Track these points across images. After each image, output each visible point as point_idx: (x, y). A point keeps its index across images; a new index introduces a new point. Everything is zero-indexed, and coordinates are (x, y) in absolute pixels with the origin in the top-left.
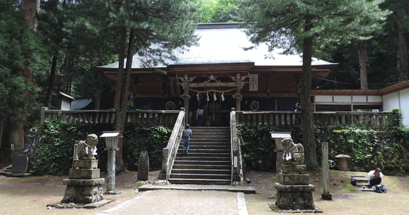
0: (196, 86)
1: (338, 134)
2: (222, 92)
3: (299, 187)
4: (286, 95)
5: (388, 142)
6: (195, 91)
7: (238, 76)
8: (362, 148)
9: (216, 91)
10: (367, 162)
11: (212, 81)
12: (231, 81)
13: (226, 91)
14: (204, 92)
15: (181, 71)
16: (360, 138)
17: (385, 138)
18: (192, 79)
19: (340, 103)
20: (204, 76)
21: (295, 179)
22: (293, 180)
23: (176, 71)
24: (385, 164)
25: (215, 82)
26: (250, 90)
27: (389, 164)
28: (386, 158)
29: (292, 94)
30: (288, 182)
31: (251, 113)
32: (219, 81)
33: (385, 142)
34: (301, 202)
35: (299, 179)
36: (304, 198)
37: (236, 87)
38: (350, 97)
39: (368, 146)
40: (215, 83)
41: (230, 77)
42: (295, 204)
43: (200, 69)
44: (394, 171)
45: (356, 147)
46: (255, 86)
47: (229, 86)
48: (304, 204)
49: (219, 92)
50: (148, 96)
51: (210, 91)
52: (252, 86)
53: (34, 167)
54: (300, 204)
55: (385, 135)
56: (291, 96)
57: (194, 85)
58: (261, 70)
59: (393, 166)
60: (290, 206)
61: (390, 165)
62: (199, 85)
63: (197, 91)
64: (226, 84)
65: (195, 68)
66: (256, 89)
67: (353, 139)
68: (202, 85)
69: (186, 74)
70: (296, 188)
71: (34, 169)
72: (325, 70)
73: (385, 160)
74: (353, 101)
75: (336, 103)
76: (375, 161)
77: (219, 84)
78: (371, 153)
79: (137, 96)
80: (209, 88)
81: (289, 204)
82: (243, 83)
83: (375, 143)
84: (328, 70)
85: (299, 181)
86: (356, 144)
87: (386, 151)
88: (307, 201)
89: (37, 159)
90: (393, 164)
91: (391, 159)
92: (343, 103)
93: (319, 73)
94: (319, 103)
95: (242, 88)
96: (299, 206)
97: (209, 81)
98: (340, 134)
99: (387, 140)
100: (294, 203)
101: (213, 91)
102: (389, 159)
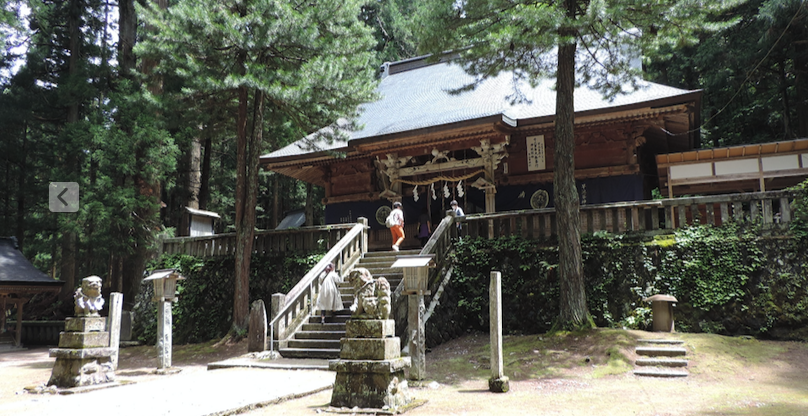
0: (412, 174)
1: (665, 249)
2: (457, 180)
3: (361, 365)
4: (604, 173)
5: (791, 262)
6: (409, 183)
7: (484, 144)
8: (721, 279)
9: (447, 179)
10: (732, 311)
11: (440, 161)
12: (475, 155)
13: (465, 178)
14: (426, 183)
15: (374, 148)
16: (716, 254)
17: (783, 253)
18: (404, 161)
19: (732, 176)
20: (426, 151)
21: (361, 347)
22: (356, 349)
23: (367, 149)
24: (778, 314)
25: (444, 160)
26: (530, 169)
27: (790, 312)
28: (780, 298)
29: (616, 168)
30: (347, 354)
31: (482, 217)
32: (452, 159)
33: (781, 262)
34: (366, 392)
35: (366, 348)
36: (372, 386)
37: (483, 167)
38: (756, 161)
39: (737, 272)
40: (445, 164)
41: (472, 148)
42: (355, 397)
43: (405, 140)
44: (802, 330)
45: (707, 277)
46: (538, 159)
47: (470, 166)
48: (372, 396)
49: (452, 180)
50: (347, 200)
51: (437, 180)
52: (533, 160)
53: (146, 332)
54: (363, 397)
55: (782, 244)
56: (614, 173)
57: (408, 172)
58: (536, 126)
59: (798, 318)
60: (345, 401)
61: (792, 315)
62: (417, 170)
63: (414, 183)
64: (465, 164)
65: (396, 140)
66: (542, 166)
67: (700, 259)
68: (422, 170)
69: (389, 152)
70: (356, 366)
71: (144, 335)
72: (675, 108)
73: (779, 304)
74: (765, 170)
75: (721, 177)
76: (752, 307)
77: (453, 164)
78: (742, 288)
79: (329, 202)
80: (436, 174)
81: (344, 396)
82: (496, 157)
83: (754, 266)
84: (681, 107)
85: (367, 352)
86: (704, 268)
87: (782, 282)
88: (376, 392)
89: (149, 318)
90: (797, 313)
91: (792, 302)
92: (740, 176)
93: (668, 116)
94: (681, 180)
95: (496, 168)
96: (361, 401)
97: (434, 160)
98: (670, 248)
99: (787, 257)
100: (354, 394)
101: (442, 179)
102: (787, 300)
